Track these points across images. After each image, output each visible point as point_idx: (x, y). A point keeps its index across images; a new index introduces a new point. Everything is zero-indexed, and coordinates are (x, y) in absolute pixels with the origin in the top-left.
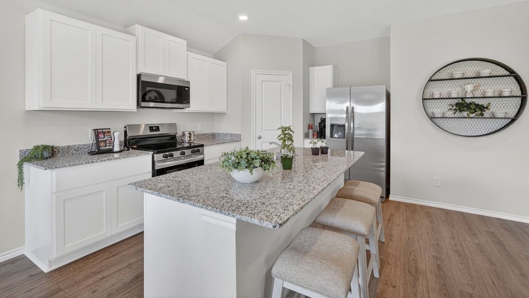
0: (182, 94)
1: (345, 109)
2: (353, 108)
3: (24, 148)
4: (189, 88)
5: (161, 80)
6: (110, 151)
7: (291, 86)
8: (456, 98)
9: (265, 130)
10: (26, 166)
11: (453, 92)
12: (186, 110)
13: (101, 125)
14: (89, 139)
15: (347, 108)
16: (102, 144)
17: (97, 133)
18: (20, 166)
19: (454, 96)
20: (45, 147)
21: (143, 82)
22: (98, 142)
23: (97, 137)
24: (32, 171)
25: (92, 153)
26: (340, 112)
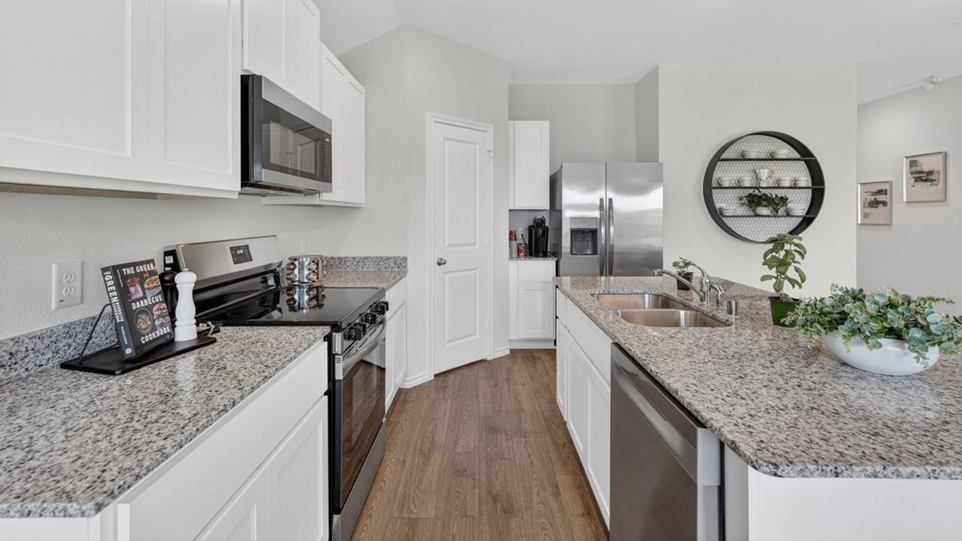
1: (598, 203)
2: (611, 200)
4: (330, 138)
7: (492, 154)
8: (748, 188)
9: (450, 246)
11: (745, 179)
15: (601, 200)
16: (142, 323)
19: (747, 184)
22: (131, 318)
23: (125, 296)
26: (589, 207)
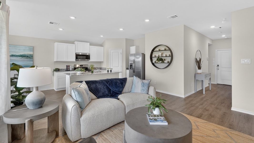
0: (87, 57)
2: (135, 60)
3: (54, 69)
4: (90, 55)
5: (80, 54)
6: (70, 70)
7: (122, 53)
10: (54, 72)
12: (89, 61)
13: (68, 64)
14: (66, 68)
16: (68, 69)
17: (67, 66)
18: (53, 72)
20: (57, 69)
21: (77, 55)
22: (67, 68)
23: (67, 67)
24: (55, 73)
25: (66, 71)
